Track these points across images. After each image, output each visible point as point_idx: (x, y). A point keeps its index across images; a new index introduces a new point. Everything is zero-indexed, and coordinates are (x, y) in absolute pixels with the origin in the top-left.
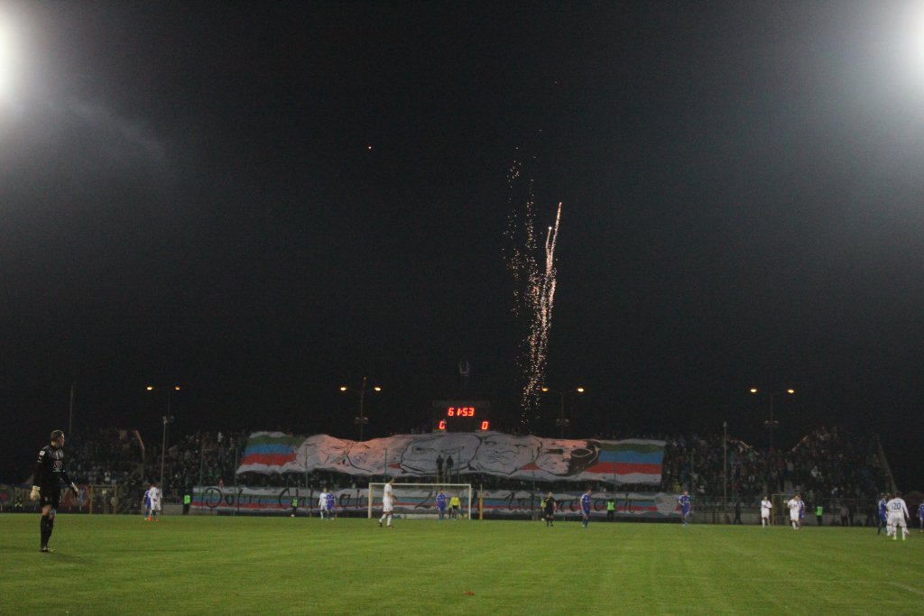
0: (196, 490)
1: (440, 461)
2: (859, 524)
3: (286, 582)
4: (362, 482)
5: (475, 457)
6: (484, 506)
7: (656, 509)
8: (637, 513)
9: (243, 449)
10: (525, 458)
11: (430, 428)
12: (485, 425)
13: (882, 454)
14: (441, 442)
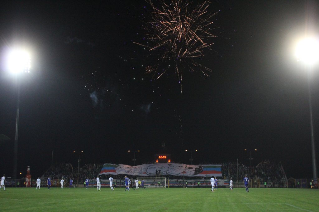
2: (276, 187)
3: (114, 206)
4: (135, 177)
6: (170, 184)
9: (101, 169)
11: (154, 162)
12: (169, 161)
13: (282, 167)
14: (157, 166)
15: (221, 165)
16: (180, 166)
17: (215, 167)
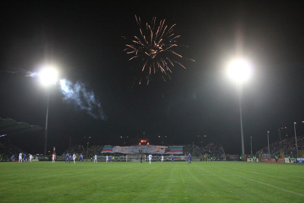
2: (218, 161)
3: (111, 174)
4: (125, 155)
5: (147, 150)
7: (180, 159)
8: (177, 160)
9: (102, 148)
10: (156, 150)
11: (138, 144)
12: (148, 144)
13: (222, 147)
14: (140, 147)
15: (182, 147)
16: (155, 147)
17: (179, 148)
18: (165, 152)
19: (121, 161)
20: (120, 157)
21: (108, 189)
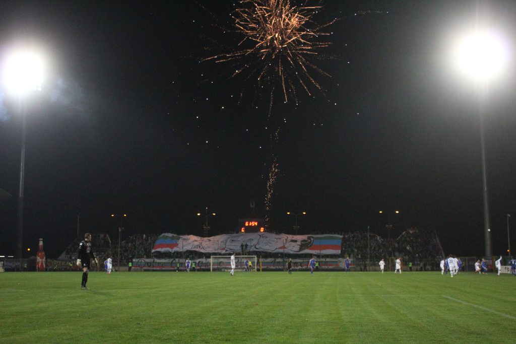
0: (134, 260)
1: (242, 246)
3: (175, 301)
4: (208, 256)
5: (258, 243)
6: (262, 265)
7: (338, 265)
8: (330, 267)
9: (154, 242)
10: (280, 244)
11: (238, 231)
12: (262, 229)
13: (438, 239)
14: (242, 237)
15: (342, 237)
16: (277, 238)
18: (301, 249)
19: (199, 270)
20: (197, 261)
21: (168, 335)
